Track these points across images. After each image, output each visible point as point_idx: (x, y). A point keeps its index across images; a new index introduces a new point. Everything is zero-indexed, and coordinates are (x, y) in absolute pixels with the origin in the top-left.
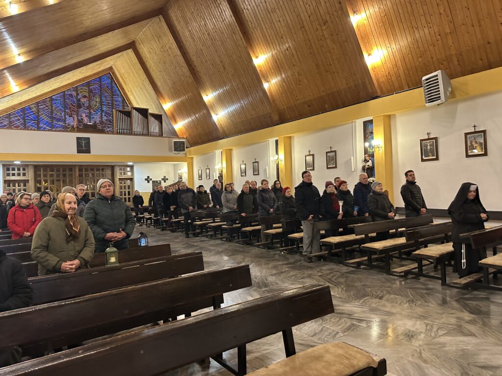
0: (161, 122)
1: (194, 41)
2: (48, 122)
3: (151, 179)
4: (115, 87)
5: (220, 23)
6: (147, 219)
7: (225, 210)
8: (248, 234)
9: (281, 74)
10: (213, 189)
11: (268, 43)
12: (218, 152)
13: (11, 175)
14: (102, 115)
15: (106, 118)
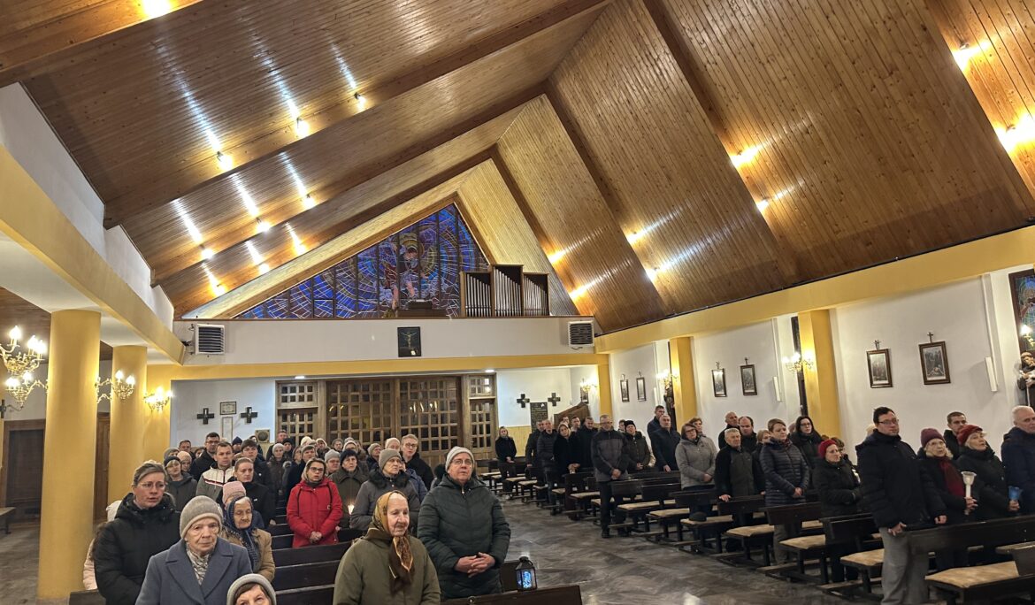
0: (545, 289)
1: (607, 133)
2: (350, 300)
3: (528, 401)
4: (463, 228)
5: (659, 95)
6: (524, 487)
7: (685, 483)
8: (743, 543)
9: (795, 181)
10: (654, 427)
11: (762, 121)
12: (661, 345)
13: (289, 399)
14: (440, 282)
15: (447, 286)
